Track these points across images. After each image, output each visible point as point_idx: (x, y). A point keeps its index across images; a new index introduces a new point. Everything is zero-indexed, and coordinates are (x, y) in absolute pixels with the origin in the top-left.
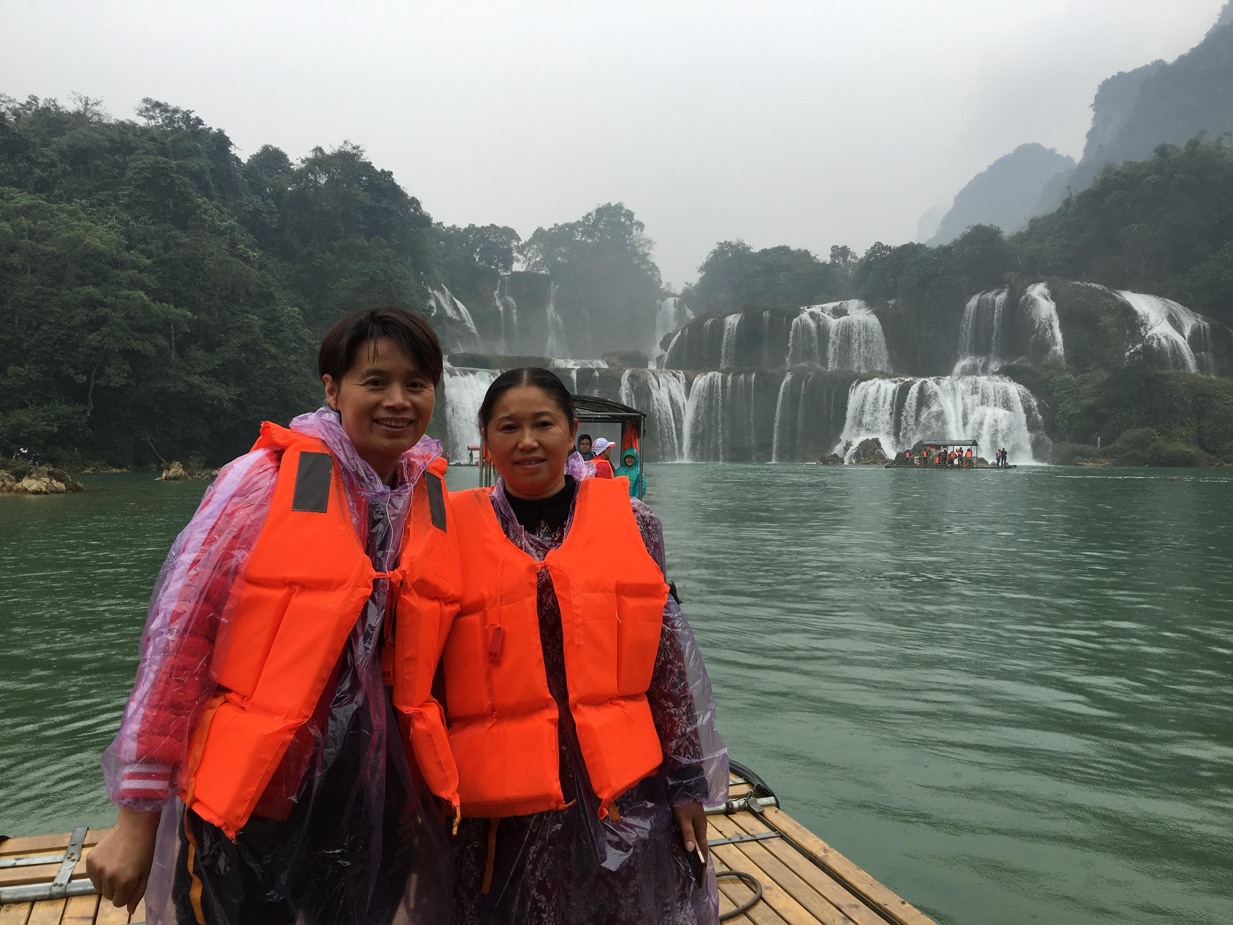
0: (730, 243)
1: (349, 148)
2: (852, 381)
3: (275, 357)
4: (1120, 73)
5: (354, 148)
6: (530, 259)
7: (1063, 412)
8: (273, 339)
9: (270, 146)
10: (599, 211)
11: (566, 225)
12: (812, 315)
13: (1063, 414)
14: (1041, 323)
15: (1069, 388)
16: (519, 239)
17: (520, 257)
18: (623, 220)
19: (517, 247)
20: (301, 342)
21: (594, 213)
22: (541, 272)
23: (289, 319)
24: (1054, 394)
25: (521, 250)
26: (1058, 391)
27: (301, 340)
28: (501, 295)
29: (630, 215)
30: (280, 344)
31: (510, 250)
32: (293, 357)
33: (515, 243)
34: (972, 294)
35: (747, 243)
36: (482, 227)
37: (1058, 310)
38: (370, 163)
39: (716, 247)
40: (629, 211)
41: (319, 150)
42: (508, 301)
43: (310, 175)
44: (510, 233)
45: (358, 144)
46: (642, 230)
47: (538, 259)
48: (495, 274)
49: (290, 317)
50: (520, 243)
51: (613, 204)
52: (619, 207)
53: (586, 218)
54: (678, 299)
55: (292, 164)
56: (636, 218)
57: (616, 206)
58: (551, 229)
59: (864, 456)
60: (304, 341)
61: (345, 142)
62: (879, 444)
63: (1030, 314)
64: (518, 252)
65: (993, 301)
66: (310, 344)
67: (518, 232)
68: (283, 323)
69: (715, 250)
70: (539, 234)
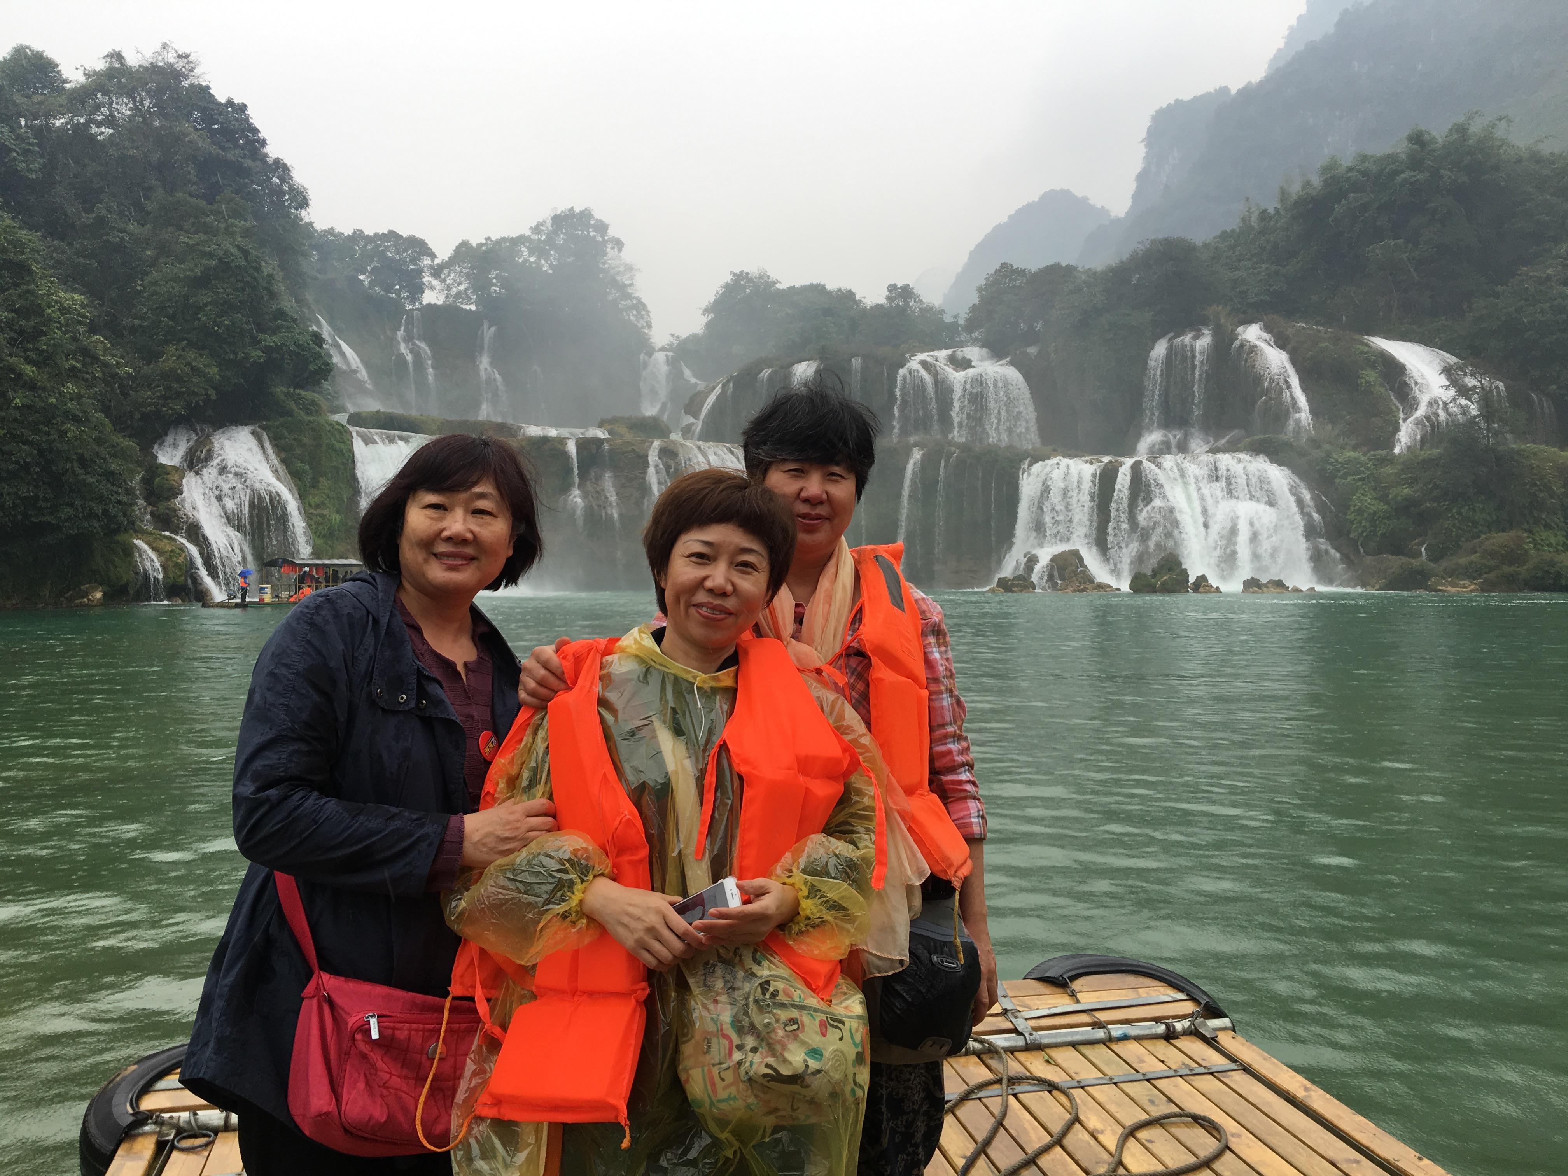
0: (747, 274)
1: (171, 58)
2: (1022, 460)
3: (32, 386)
4: (1177, 101)
5: (180, 57)
6: (449, 288)
7: (1360, 508)
8: (30, 350)
9: (28, 47)
10: (556, 219)
11: (503, 239)
12: (924, 363)
13: (1360, 512)
14: (1272, 380)
15: (1363, 472)
16: (433, 256)
17: (435, 283)
18: (592, 234)
19: (431, 267)
20: (88, 360)
21: (549, 222)
22: (468, 307)
23: (63, 314)
24: (1337, 481)
25: (437, 272)
26: (1345, 476)
27: (87, 354)
28: (409, 339)
29: (602, 227)
30: (43, 361)
31: (420, 272)
32: (71, 388)
33: (427, 261)
34: (1156, 339)
35: (773, 275)
36: (376, 234)
37: (1294, 361)
38: (208, 87)
39: (728, 278)
40: (601, 221)
41: (117, 56)
42: (419, 347)
43: (99, 95)
44: (419, 247)
45: (188, 51)
46: (620, 250)
47: (462, 288)
48: (397, 305)
49: (63, 310)
50: (437, 261)
51: (577, 210)
52: (586, 215)
53: (536, 229)
54: (670, 354)
55: (66, 81)
56: (612, 232)
57: (582, 212)
58: (480, 245)
59: (1062, 578)
60: (95, 358)
61: (165, 46)
62: (1081, 560)
63: (1253, 366)
64: (431, 274)
65: (1193, 350)
66: (106, 365)
67: (431, 245)
68: (50, 319)
69: (727, 283)
70: (463, 251)
